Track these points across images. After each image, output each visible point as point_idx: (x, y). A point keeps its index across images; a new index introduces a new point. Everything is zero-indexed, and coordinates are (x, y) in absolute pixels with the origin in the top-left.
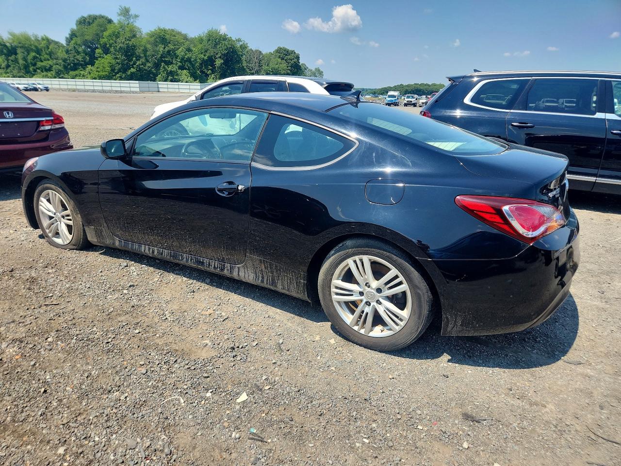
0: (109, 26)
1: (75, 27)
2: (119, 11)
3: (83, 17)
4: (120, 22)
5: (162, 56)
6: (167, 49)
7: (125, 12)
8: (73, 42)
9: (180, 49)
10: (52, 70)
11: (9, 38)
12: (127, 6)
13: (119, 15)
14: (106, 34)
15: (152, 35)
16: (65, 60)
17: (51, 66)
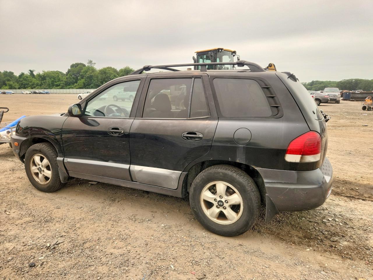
0: (84, 67)
1: (70, 68)
2: (88, 62)
3: (73, 64)
4: (88, 66)
5: (104, 79)
6: (106, 76)
7: (91, 62)
8: (69, 74)
9: (112, 76)
10: (60, 86)
11: (43, 73)
12: (91, 60)
13: (88, 63)
14: (82, 71)
15: (100, 71)
16: (65, 82)
17: (60, 84)
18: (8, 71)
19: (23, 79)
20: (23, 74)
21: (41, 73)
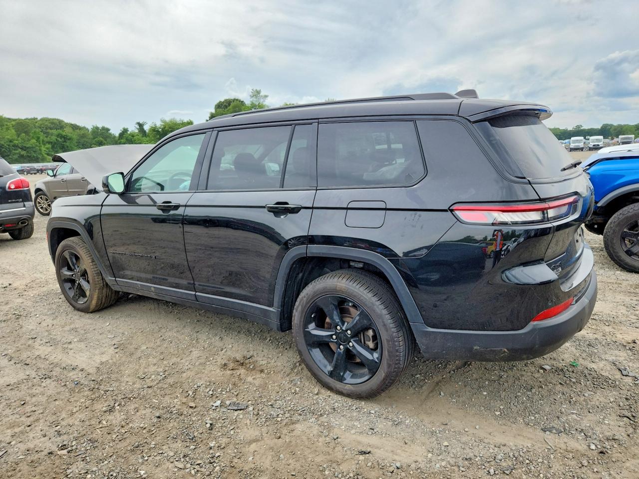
18: (100, 126)
19: (127, 139)
20: (125, 131)
21: (159, 124)
